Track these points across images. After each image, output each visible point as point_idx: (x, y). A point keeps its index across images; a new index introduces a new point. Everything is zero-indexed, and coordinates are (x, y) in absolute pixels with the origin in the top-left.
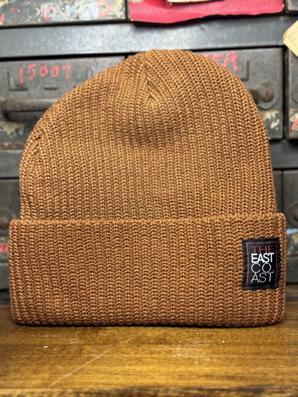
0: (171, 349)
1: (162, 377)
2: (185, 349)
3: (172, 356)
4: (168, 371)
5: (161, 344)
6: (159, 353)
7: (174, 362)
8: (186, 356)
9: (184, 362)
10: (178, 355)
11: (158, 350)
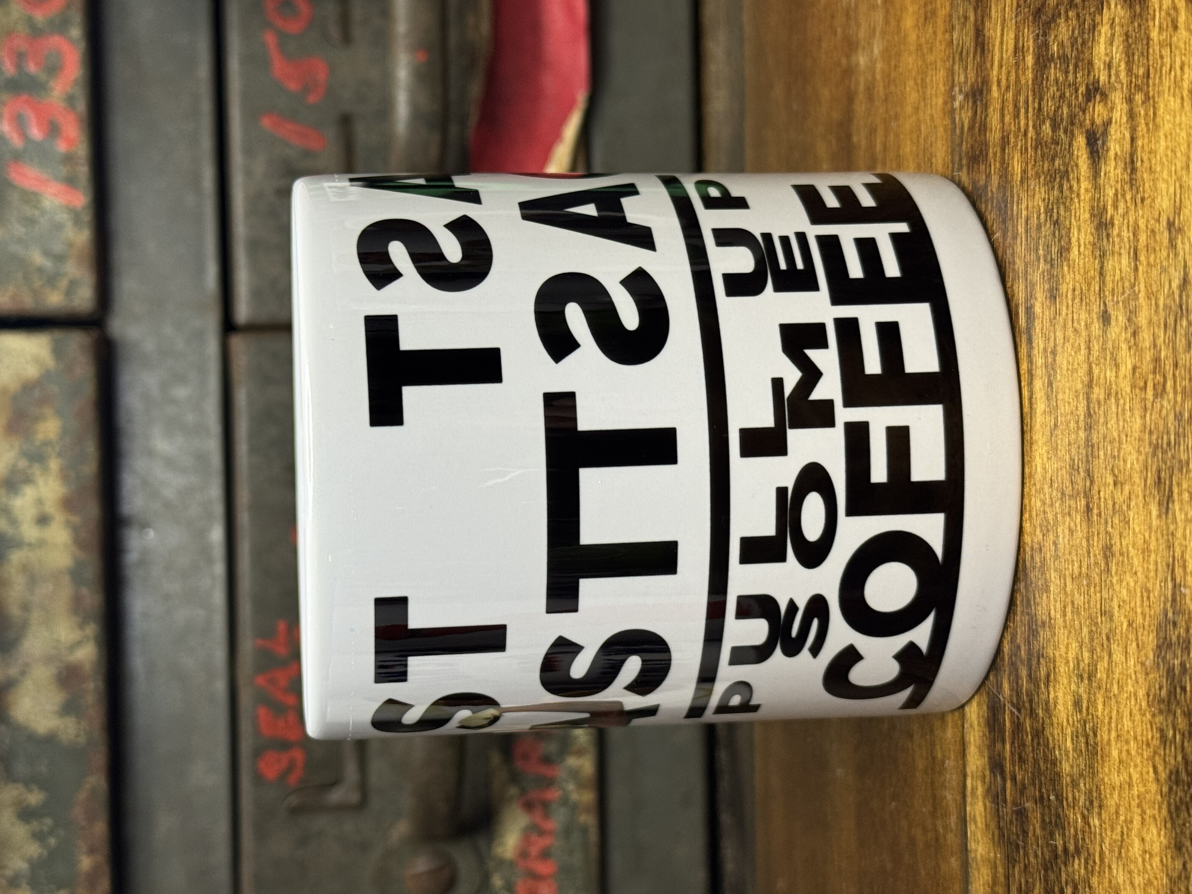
0: (862, 88)
1: (929, 92)
2: (862, 34)
3: (878, 77)
4: (914, 73)
5: (849, 137)
6: (873, 132)
7: (893, 63)
8: (879, 17)
9: (893, 23)
10: (876, 51)
11: (864, 143)
